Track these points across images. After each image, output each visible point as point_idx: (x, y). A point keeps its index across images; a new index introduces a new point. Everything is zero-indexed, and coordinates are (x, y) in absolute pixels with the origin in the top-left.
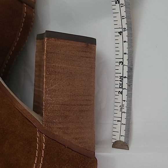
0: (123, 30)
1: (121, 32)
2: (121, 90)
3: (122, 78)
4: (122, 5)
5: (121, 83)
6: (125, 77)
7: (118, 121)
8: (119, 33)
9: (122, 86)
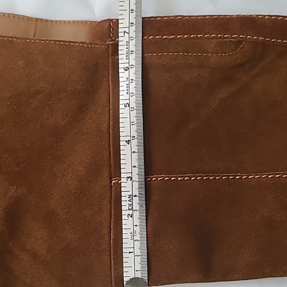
0: (132, 138)
1: (129, 141)
2: (131, 212)
3: (131, 197)
4: (133, 109)
5: (131, 203)
6: (135, 196)
7: (130, 253)
8: (126, 141)
9: (132, 208)
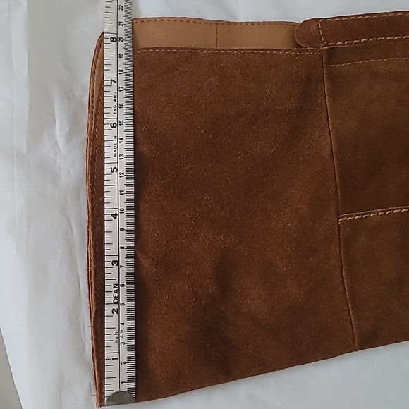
0: (120, 211)
1: (116, 215)
2: (116, 307)
3: (118, 286)
4: (122, 175)
5: (117, 295)
6: (123, 286)
7: (113, 359)
8: (112, 215)
